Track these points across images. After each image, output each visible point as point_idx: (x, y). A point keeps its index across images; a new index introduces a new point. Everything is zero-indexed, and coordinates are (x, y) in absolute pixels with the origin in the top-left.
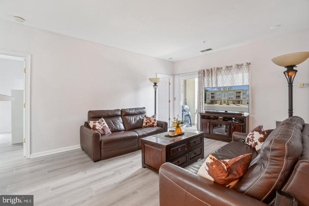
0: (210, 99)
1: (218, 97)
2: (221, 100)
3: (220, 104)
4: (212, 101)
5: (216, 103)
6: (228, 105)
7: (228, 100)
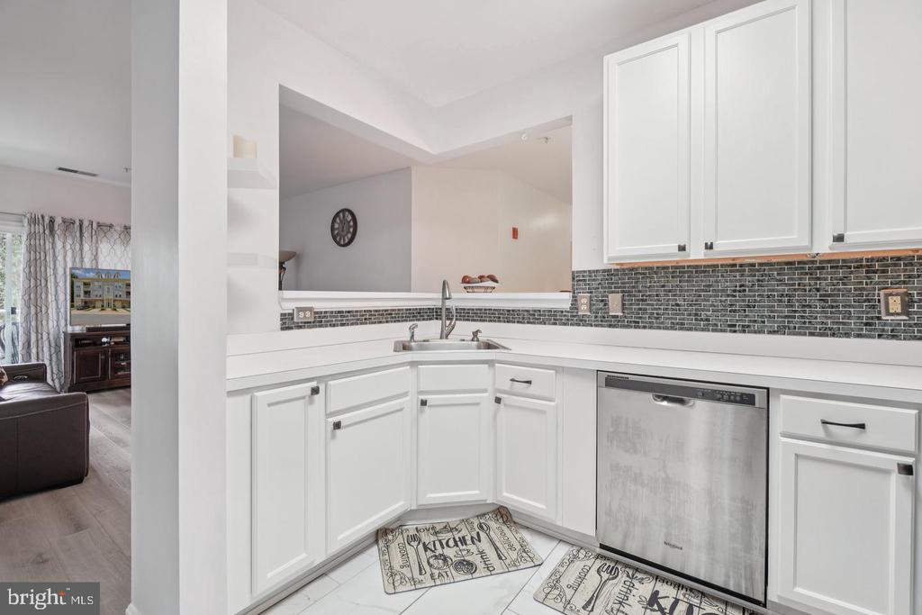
0: (82, 297)
1: (96, 293)
2: (103, 301)
3: (102, 310)
4: (86, 302)
5: (94, 307)
6: (115, 310)
7: (114, 301)
